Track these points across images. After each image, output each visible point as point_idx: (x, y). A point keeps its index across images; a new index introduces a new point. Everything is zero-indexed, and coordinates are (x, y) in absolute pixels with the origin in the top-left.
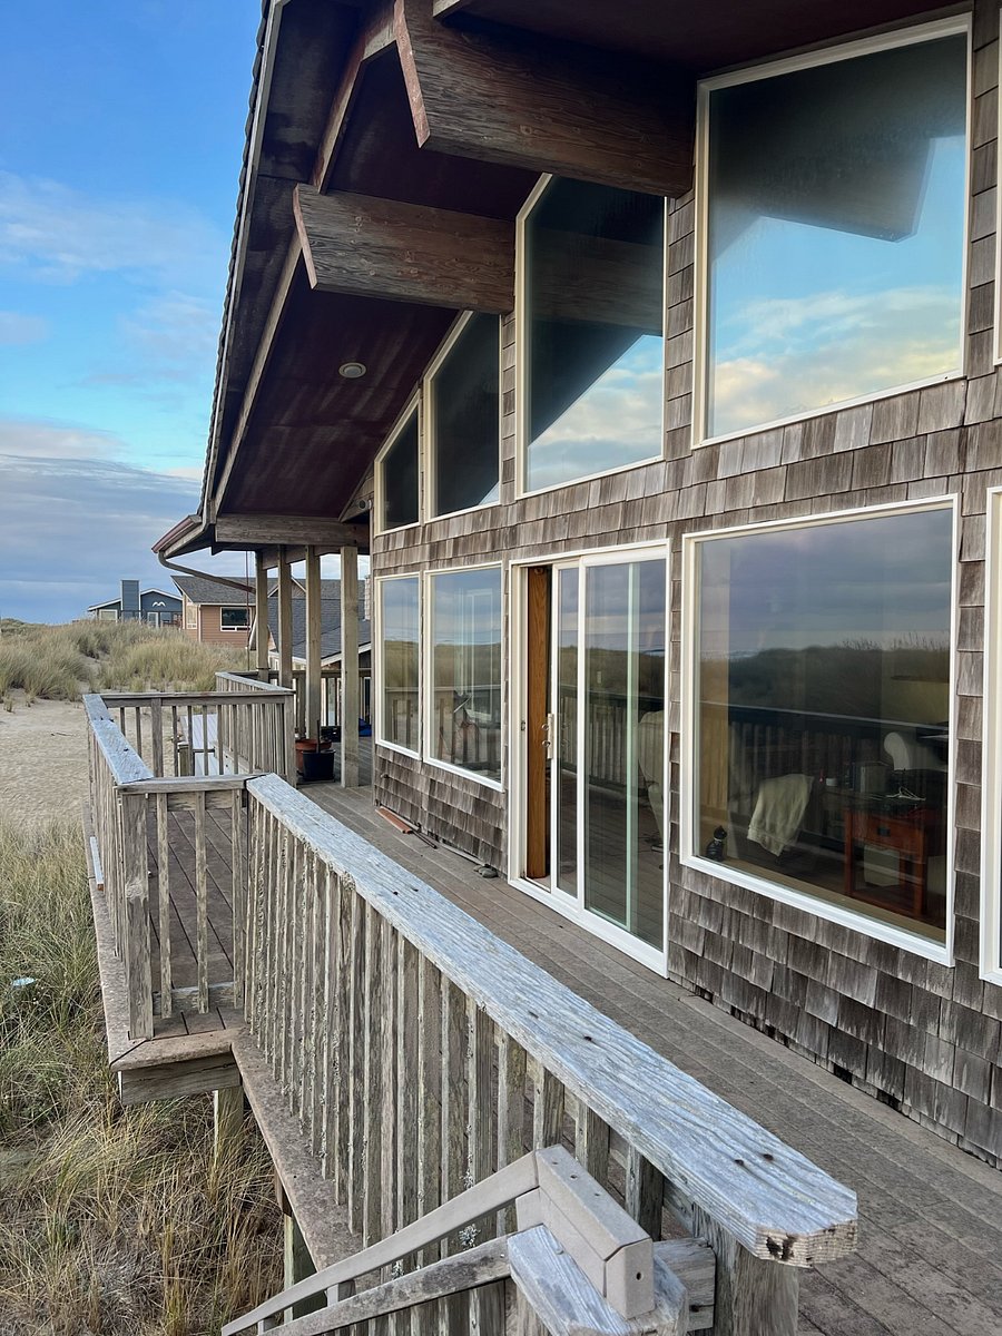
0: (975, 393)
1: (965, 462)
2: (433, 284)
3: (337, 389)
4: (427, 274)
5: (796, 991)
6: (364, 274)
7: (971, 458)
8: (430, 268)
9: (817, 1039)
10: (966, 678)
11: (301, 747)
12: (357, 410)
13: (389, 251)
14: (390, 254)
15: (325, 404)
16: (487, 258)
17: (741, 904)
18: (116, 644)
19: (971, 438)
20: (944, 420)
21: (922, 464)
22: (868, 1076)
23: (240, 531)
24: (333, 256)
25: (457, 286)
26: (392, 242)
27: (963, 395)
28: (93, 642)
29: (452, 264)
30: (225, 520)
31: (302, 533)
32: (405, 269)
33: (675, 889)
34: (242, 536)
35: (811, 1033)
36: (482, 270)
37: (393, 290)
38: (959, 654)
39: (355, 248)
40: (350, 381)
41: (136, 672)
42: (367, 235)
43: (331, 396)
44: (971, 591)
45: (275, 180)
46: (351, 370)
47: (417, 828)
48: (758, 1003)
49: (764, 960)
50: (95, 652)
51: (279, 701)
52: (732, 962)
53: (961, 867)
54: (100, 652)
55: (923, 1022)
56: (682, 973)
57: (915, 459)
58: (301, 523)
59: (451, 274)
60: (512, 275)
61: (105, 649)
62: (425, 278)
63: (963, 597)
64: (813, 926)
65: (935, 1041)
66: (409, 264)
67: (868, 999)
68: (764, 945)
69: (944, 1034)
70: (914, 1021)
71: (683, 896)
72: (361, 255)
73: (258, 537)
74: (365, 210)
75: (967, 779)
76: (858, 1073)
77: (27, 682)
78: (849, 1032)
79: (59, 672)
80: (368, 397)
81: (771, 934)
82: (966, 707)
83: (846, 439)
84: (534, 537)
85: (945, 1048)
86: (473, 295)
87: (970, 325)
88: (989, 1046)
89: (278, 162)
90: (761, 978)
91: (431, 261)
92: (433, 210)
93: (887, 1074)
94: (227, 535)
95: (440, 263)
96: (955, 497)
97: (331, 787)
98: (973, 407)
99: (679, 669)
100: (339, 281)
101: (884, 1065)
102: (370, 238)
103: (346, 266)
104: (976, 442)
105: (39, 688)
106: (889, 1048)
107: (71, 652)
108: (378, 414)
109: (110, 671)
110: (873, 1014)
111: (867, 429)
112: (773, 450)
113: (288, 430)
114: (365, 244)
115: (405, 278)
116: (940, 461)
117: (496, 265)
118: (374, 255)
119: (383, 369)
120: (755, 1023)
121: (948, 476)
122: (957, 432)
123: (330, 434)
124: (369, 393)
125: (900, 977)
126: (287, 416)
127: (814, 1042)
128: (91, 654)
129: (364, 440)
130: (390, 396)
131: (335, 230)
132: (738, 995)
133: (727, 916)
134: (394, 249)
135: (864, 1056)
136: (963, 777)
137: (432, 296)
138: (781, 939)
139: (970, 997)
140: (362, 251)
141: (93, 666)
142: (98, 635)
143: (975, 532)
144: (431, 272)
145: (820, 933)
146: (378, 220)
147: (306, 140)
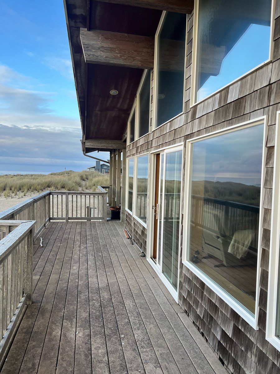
0: (275, 68)
1: (270, 100)
2: (126, 59)
3: (111, 99)
4: (123, 56)
5: (210, 321)
6: (102, 56)
7: (272, 99)
8: (125, 54)
9: (215, 343)
10: (267, 200)
11: (112, 209)
12: (119, 105)
13: (110, 49)
14: (111, 50)
15: (108, 104)
16: (145, 50)
17: (197, 282)
18: (90, 177)
19: (273, 89)
20: (263, 82)
21: (255, 104)
22: (229, 365)
23: (92, 144)
24: (91, 51)
25: (134, 60)
26: (111, 46)
27: (271, 70)
28: (84, 176)
29: (133, 53)
30: (88, 141)
31: (110, 145)
32: (116, 55)
33: (181, 272)
34: (93, 146)
35: (213, 340)
36: (143, 54)
37: (112, 62)
38: (265, 189)
39: (99, 48)
40: (114, 96)
41: (94, 185)
42: (103, 44)
43: (109, 101)
44: (270, 160)
45: (76, 28)
46: (113, 92)
47: (131, 237)
48: (200, 322)
49: (202, 306)
50: (85, 179)
51: (103, 195)
52: (193, 304)
53: (262, 286)
54: (86, 180)
55: (247, 350)
56: (182, 303)
57: (253, 102)
58: (110, 142)
59: (132, 56)
60: (153, 55)
61: (87, 179)
62: (123, 57)
63: (267, 163)
64: (215, 297)
65: (250, 360)
66: (117, 53)
67: (230, 334)
68: (202, 300)
69: (253, 358)
70: (244, 349)
71: (183, 275)
72: (101, 51)
73: (98, 146)
74: (103, 35)
75: (265, 246)
76: (226, 363)
77: (65, 188)
78: (224, 345)
79: (74, 184)
80: (121, 102)
81: (204, 296)
82: (266, 213)
83: (231, 97)
84: (155, 144)
85: (253, 365)
86: (139, 63)
87: (274, 37)
88: (268, 371)
89: (76, 22)
90: (200, 312)
91: (125, 52)
92: (126, 35)
93: (234, 367)
94: (88, 146)
95: (128, 52)
96: (265, 117)
97: (117, 221)
98: (274, 74)
99: (184, 190)
100: (93, 59)
101: (234, 363)
102: (105, 45)
103: (96, 54)
104: (275, 91)
105: (68, 189)
106: (236, 357)
107: (78, 179)
108: (125, 107)
109: (88, 184)
110: (231, 340)
111: (238, 92)
112: (211, 105)
113: (99, 113)
114: (102, 47)
115: (116, 58)
116: (261, 101)
117: (148, 52)
118: (105, 50)
119: (124, 92)
120: (199, 329)
121: (264, 108)
122: (268, 87)
123: (113, 114)
124: (121, 100)
125: (240, 328)
126: (98, 108)
127: (214, 344)
128: (84, 180)
129: (123, 115)
130: (128, 101)
131: (92, 42)
132: (195, 317)
133: (193, 286)
134: (112, 48)
135: (228, 356)
136: (264, 245)
137: (125, 63)
138: (207, 300)
139: (263, 346)
140: (101, 49)
141: (83, 183)
142: (86, 175)
143: (272, 133)
144: (125, 56)
145: (217, 300)
146: (106, 38)
147: (82, 13)
